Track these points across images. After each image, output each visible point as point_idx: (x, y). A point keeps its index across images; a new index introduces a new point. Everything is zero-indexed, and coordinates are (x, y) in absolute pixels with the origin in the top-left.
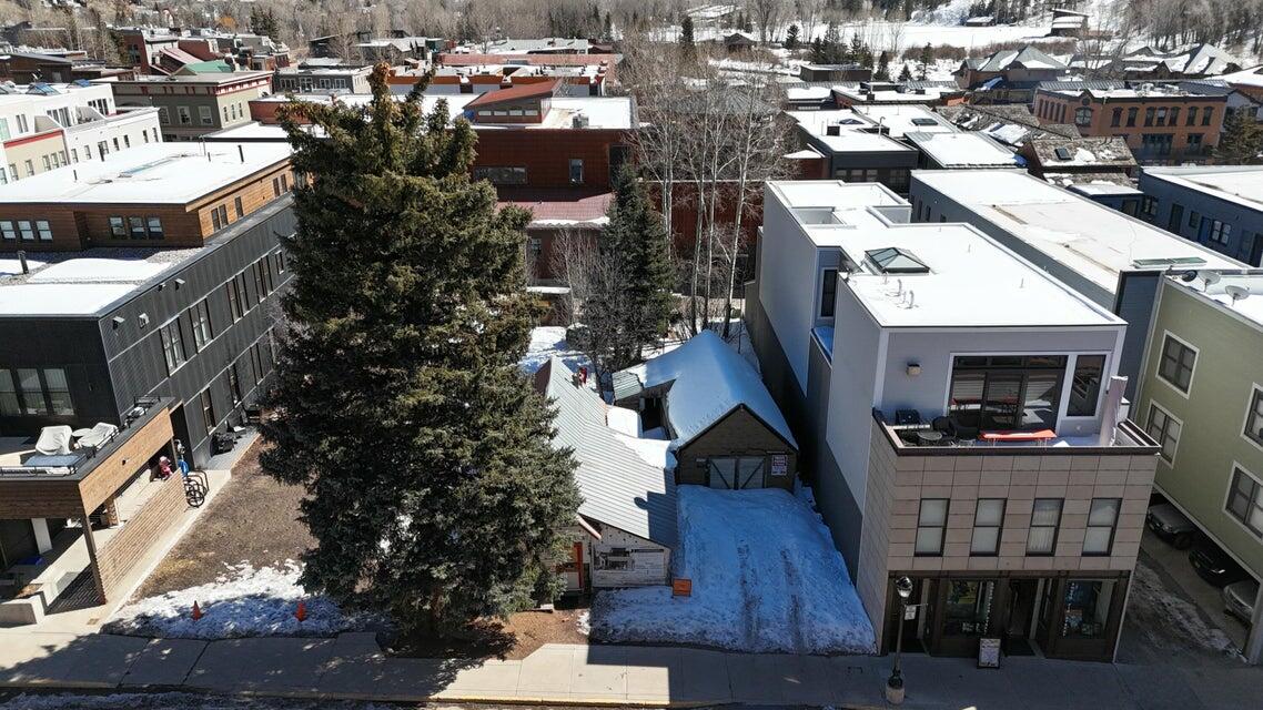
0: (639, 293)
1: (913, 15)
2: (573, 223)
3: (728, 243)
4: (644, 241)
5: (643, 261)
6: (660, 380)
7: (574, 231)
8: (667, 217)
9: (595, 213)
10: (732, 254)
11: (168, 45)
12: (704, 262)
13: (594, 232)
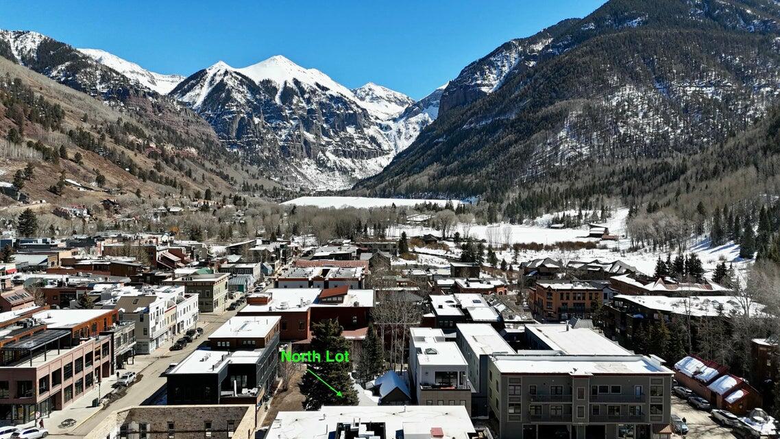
0: (373, 360)
1: (524, 221)
2: (353, 338)
3: (401, 345)
4: (374, 345)
5: (374, 350)
6: (378, 384)
7: (354, 341)
8: (383, 337)
9: (361, 334)
10: (402, 349)
11: (165, 251)
12: (394, 351)
13: (360, 341)
